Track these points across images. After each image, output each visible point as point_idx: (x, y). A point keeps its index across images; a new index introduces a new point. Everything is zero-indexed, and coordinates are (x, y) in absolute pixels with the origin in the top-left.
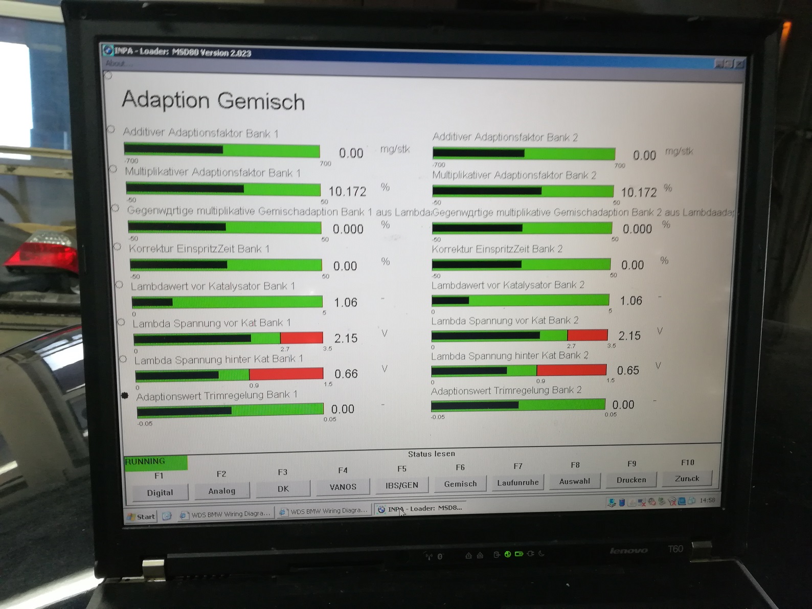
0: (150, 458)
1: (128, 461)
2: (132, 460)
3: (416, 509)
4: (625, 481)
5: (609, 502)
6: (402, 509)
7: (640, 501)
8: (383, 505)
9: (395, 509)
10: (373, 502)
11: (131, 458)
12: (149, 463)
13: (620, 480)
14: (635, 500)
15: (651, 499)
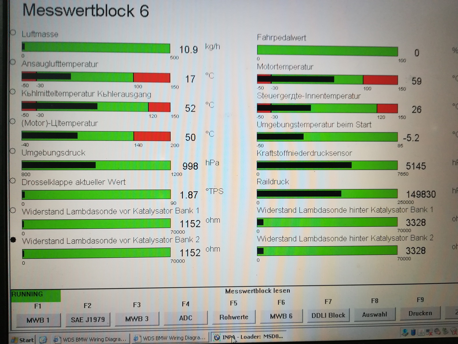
0: (31, 291)
1: (14, 293)
2: (17, 292)
3: (245, 337)
4: (415, 314)
5: (402, 332)
6: (234, 337)
7: (428, 331)
8: (219, 334)
9: (228, 337)
10: (210, 331)
11: (16, 291)
12: (30, 295)
13: (411, 313)
14: (424, 330)
15: (437, 329)
